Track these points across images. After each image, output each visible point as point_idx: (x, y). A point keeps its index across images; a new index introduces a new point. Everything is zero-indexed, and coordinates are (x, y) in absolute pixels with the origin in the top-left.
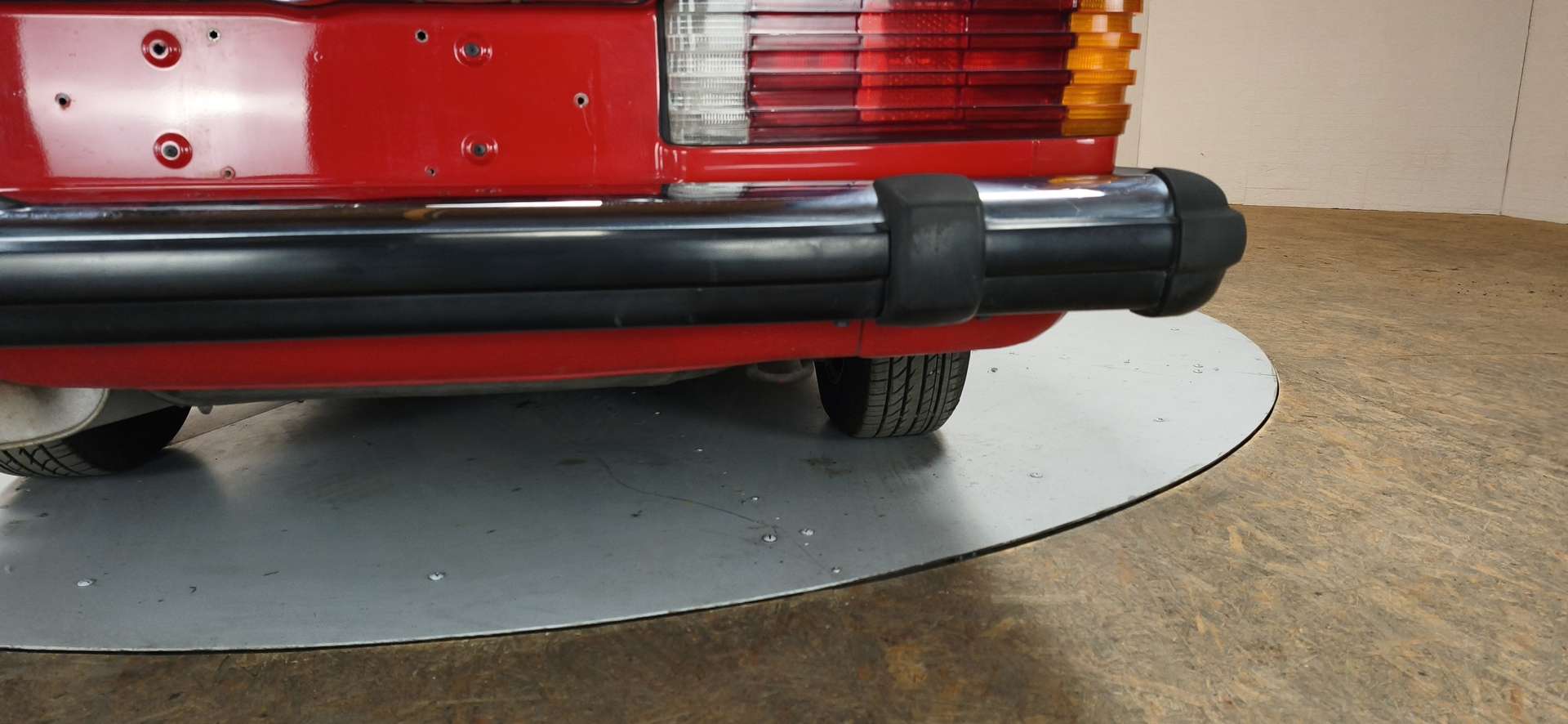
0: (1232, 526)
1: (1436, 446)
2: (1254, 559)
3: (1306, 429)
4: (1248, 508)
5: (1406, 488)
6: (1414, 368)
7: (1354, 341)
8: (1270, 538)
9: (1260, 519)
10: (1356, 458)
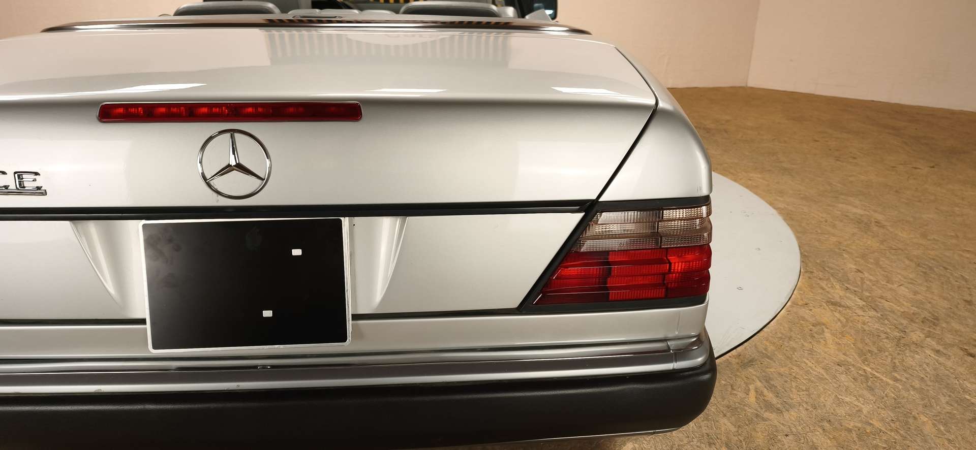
0: (752, 385)
1: (876, 329)
2: (759, 410)
3: (807, 311)
4: (764, 371)
5: (852, 361)
6: (882, 261)
7: (854, 234)
8: (771, 394)
9: (767, 380)
10: (830, 335)
